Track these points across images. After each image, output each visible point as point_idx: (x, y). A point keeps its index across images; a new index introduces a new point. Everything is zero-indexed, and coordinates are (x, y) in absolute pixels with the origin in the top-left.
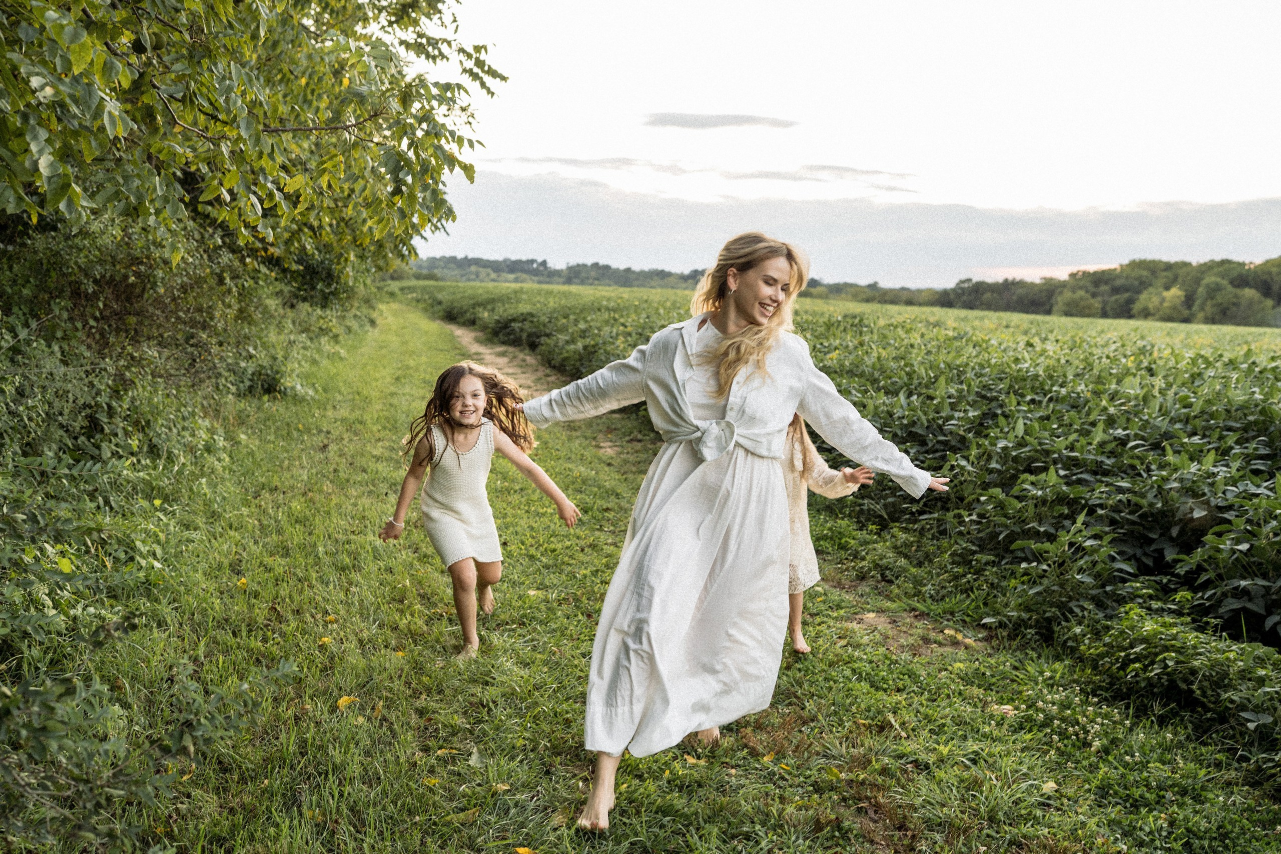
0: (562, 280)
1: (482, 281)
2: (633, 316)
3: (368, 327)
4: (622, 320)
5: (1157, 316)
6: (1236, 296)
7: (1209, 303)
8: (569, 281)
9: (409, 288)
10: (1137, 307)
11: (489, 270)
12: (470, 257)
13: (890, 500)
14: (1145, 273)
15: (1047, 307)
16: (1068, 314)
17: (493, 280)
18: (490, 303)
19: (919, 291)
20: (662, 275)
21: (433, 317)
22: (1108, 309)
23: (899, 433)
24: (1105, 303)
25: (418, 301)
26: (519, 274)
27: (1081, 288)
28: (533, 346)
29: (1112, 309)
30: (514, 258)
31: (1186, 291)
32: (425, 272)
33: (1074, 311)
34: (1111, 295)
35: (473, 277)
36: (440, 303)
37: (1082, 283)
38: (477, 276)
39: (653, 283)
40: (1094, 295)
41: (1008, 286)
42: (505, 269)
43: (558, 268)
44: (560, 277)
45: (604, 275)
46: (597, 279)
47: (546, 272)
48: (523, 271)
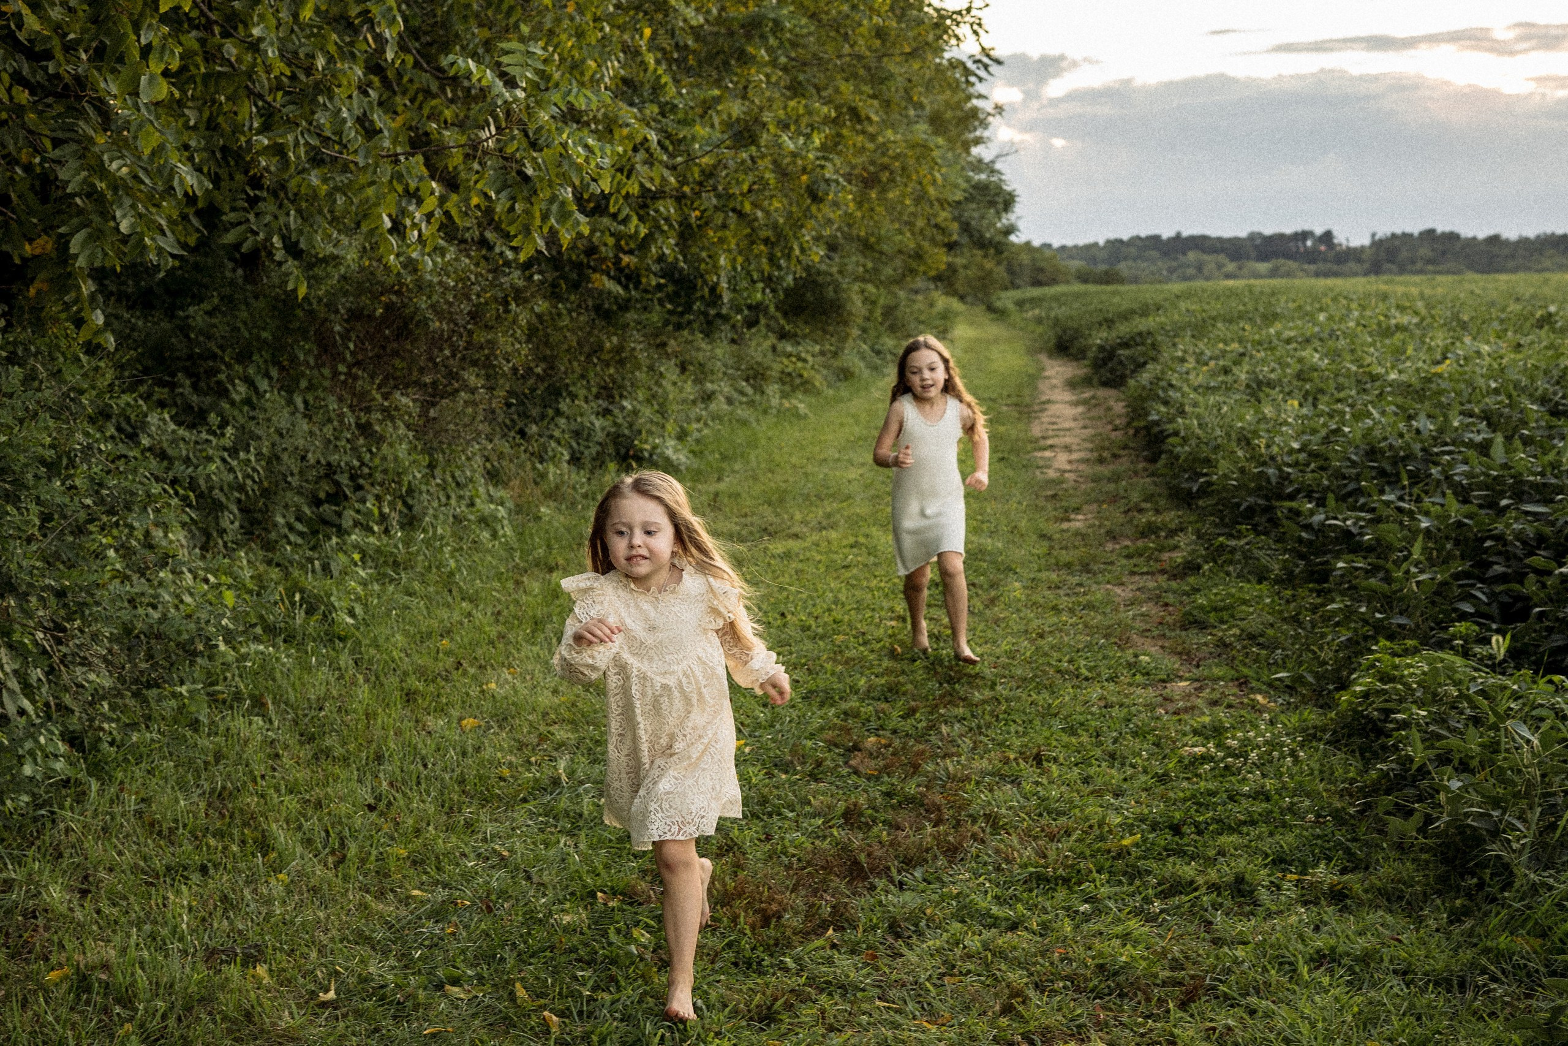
0: (1366, 266)
1: (1207, 279)
8: (1376, 269)
9: (1040, 299)
11: (1222, 258)
12: (1185, 233)
17: (1228, 276)
26: (1280, 262)
30: (1268, 231)
32: (1102, 267)
35: (1191, 271)
38: (1200, 270)
39: (1547, 263)
42: (1253, 254)
43: (1355, 243)
44: (1359, 260)
45: (1444, 253)
46: (1429, 262)
47: (1331, 254)
48: (1288, 256)
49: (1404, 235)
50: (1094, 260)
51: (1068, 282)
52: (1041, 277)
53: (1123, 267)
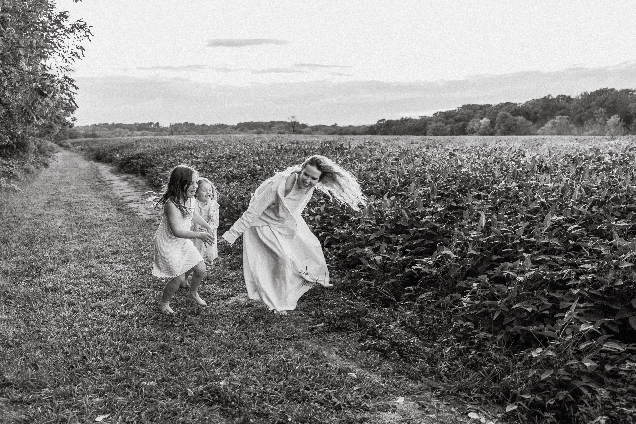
0: (168, 133)
1: (123, 136)
2: (202, 152)
3: (43, 168)
4: (195, 154)
5: (478, 133)
6: (515, 121)
7: (502, 124)
8: (172, 133)
9: (77, 143)
10: (468, 128)
11: (127, 130)
12: (115, 123)
13: (392, 281)
14: (470, 111)
15: (424, 131)
16: (435, 134)
17: (129, 136)
18: (120, 149)
19: (358, 127)
20: (223, 127)
21: (88, 159)
22: (454, 130)
23: (389, 226)
24: (452, 128)
25: (82, 150)
26: (144, 131)
27: (440, 121)
28: (143, 174)
29: (456, 131)
30: (140, 122)
31: (490, 119)
32: (90, 133)
33: (437, 132)
34: (455, 124)
35: (118, 134)
36: (93, 150)
37: (440, 118)
38: (120, 134)
39: (219, 132)
40: (446, 124)
41: (404, 121)
42: (136, 129)
43: (165, 126)
44: (167, 131)
45: (190, 129)
46: (187, 131)
47: (158, 129)
48: (147, 129)
49: (179, 124)
50: (88, 131)
51: (80, 137)
52: (72, 136)
53: (97, 133)
